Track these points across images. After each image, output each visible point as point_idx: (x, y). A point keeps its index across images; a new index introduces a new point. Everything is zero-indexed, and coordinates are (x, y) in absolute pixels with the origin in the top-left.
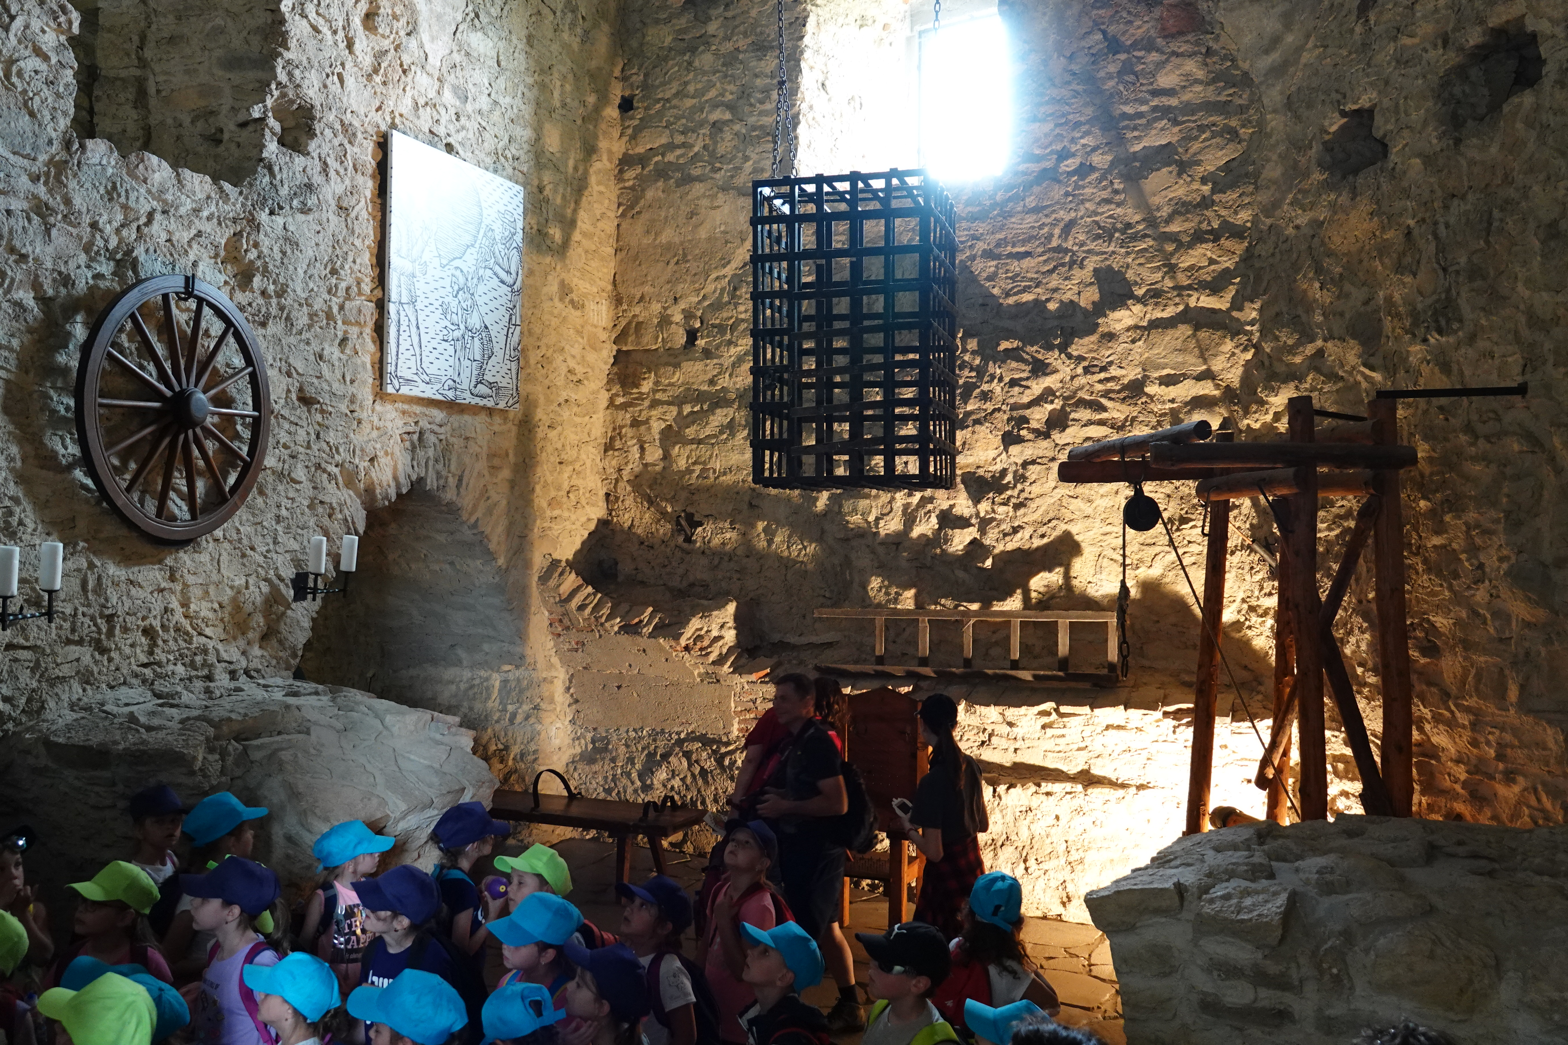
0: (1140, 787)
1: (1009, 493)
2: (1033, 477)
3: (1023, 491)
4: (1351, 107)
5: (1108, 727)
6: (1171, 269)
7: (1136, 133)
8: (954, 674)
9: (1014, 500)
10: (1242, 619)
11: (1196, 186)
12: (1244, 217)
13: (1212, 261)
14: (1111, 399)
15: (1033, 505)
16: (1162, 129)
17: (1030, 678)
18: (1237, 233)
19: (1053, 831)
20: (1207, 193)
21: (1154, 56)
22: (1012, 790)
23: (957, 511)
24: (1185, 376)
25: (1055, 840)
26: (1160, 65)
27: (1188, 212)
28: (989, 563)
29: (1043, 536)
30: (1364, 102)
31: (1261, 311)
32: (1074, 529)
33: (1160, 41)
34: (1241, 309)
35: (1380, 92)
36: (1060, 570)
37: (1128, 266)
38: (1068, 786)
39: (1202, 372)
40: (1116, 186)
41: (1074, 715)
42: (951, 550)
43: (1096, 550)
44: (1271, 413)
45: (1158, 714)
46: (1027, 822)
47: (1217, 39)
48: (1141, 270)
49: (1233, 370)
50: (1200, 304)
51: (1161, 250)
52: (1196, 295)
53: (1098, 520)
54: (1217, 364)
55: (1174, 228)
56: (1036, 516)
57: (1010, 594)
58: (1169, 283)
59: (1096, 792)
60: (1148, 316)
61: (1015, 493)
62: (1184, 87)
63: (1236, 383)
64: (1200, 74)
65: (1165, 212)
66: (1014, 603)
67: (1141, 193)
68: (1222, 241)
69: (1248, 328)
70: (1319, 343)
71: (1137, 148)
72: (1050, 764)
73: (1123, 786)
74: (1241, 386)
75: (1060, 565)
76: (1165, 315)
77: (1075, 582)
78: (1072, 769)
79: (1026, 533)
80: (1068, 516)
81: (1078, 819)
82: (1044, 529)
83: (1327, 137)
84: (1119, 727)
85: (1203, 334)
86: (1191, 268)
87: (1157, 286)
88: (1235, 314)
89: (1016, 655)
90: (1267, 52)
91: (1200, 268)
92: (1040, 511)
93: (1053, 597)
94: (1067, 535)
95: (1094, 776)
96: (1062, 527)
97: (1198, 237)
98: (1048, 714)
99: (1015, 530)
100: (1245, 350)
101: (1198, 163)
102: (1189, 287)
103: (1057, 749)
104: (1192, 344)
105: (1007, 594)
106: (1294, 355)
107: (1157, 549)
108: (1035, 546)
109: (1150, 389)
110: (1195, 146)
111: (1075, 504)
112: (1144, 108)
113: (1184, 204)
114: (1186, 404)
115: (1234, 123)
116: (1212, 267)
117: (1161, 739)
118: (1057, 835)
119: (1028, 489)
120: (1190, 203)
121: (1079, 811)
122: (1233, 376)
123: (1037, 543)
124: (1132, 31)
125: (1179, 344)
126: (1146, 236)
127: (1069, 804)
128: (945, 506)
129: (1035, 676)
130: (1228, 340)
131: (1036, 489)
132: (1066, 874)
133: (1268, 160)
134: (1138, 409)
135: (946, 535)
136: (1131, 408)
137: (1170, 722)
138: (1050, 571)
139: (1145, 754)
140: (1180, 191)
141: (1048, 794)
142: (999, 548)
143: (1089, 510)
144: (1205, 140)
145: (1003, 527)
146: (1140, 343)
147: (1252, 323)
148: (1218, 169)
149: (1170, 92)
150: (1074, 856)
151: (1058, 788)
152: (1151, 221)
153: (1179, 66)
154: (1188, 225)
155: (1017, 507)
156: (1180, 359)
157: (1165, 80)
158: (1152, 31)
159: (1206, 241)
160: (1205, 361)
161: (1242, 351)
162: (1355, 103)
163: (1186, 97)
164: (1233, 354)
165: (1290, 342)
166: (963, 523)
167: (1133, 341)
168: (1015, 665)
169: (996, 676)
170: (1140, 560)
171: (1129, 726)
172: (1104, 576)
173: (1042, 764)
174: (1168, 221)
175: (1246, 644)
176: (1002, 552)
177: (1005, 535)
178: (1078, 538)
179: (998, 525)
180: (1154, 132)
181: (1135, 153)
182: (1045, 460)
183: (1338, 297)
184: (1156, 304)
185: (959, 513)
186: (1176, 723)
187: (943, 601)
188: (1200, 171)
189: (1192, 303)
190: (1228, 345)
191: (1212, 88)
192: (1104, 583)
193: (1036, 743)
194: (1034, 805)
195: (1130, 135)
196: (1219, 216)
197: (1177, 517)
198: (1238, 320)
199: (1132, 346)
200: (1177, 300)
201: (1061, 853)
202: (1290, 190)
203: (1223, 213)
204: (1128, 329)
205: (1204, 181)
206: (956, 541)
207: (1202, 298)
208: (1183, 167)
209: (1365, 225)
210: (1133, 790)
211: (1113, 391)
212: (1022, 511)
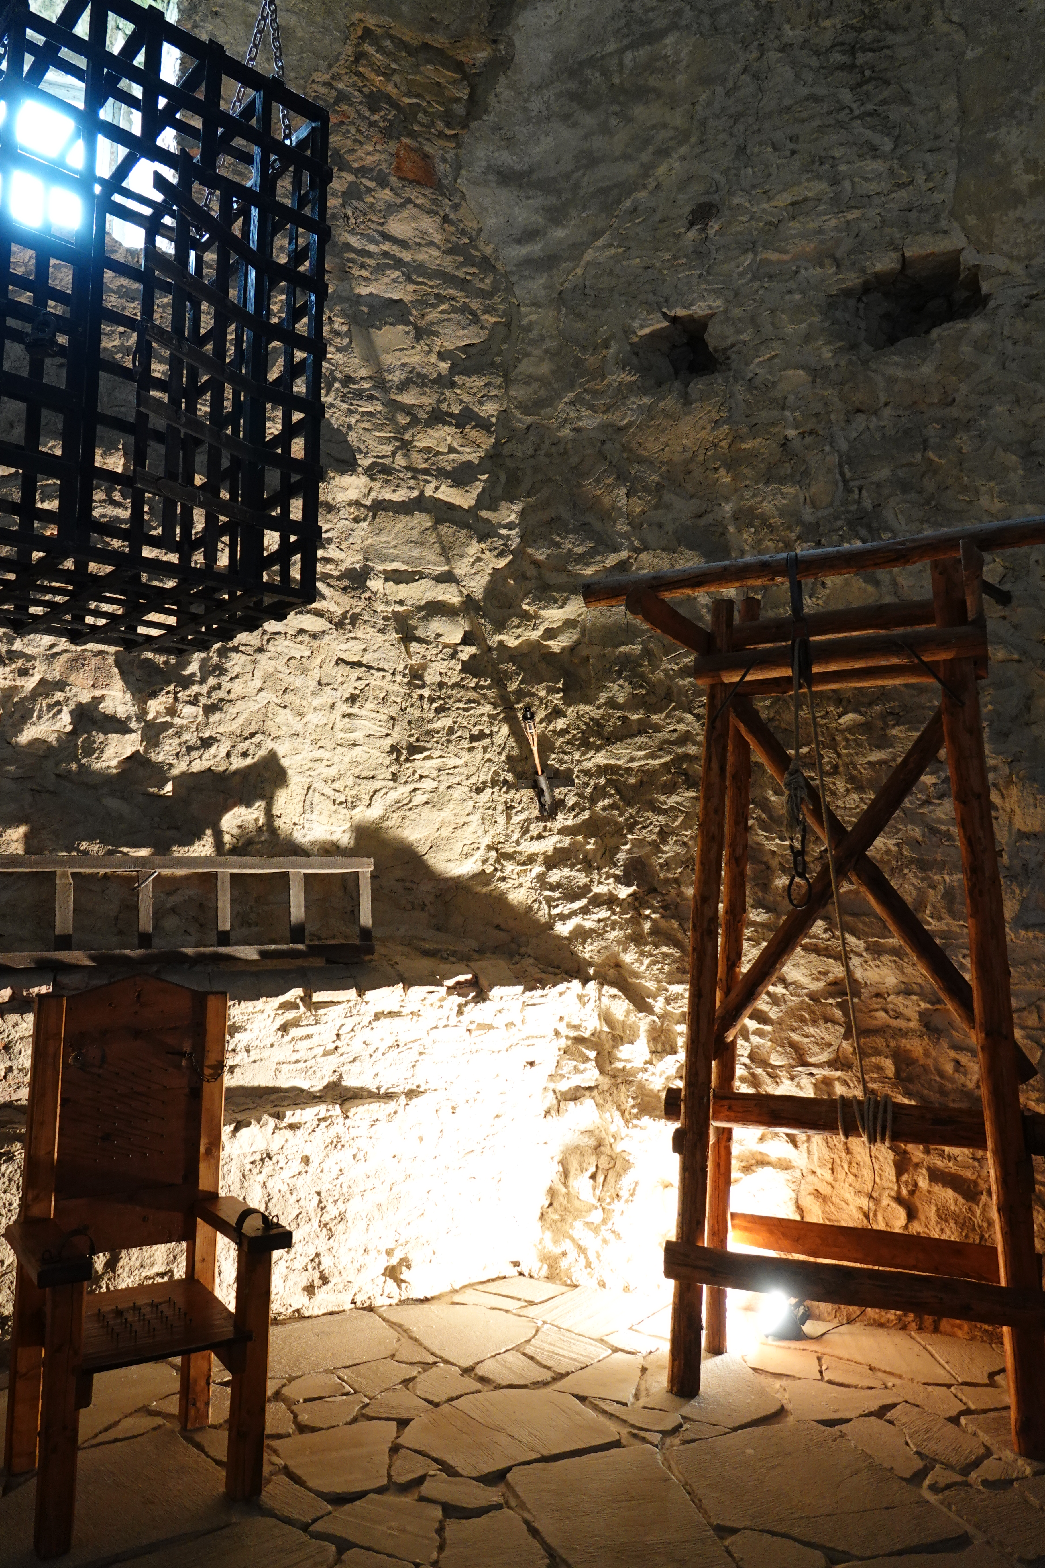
0: (411, 1094)
1: (195, 688)
2: (237, 670)
3: (219, 687)
4: (680, 312)
5: (377, 1016)
6: (405, 446)
7: (364, 273)
8: (127, 958)
9: (203, 701)
10: (489, 869)
11: (433, 358)
12: (489, 409)
13: (451, 450)
14: (328, 585)
15: (232, 710)
16: (395, 281)
17: (255, 957)
18: (483, 425)
19: (300, 1182)
20: (444, 372)
21: (386, 195)
22: (244, 1131)
23: (107, 707)
24: (421, 576)
25: (302, 1195)
26: (391, 209)
27: (424, 385)
28: (169, 787)
29: (245, 755)
30: (700, 309)
31: (522, 514)
32: (281, 749)
33: (393, 179)
34: (494, 509)
35: (727, 301)
36: (260, 804)
37: (350, 427)
38: (322, 1109)
39: (442, 574)
40: (336, 326)
41: (333, 1003)
42: (98, 766)
43: (305, 781)
44: (542, 629)
45: (442, 990)
46: (261, 1178)
47: (456, 207)
48: (366, 437)
49: (477, 578)
50: (438, 495)
51: (392, 419)
52: (434, 483)
53: (308, 741)
54: (461, 568)
55: (407, 398)
56: (235, 726)
57: (198, 836)
58: (400, 461)
59: (362, 1112)
60: (373, 494)
61: (204, 689)
62: (418, 244)
63: (478, 595)
64: (437, 238)
65: (396, 377)
66: (203, 848)
67: (370, 343)
68: (468, 429)
69: (504, 532)
70: (624, 554)
71: (364, 291)
72: (284, 1082)
73: (389, 1096)
74: (485, 598)
75: (262, 797)
76: (396, 497)
77: (278, 823)
78: (315, 1084)
79: (223, 748)
80: (274, 732)
81: (336, 1155)
82: (244, 746)
83: (635, 339)
84: (391, 1014)
85: (446, 529)
86: (427, 450)
87: (387, 461)
88: (484, 514)
89: (225, 924)
90: (519, 242)
91: (438, 453)
92: (240, 720)
93: (250, 842)
94: (272, 758)
95: (347, 1089)
96: (269, 745)
97: (437, 418)
98: (294, 1006)
99: (206, 743)
100: (501, 555)
101: (437, 334)
102: (426, 472)
103: (295, 1057)
104: (432, 538)
105: (192, 836)
106: (587, 564)
107: (377, 784)
108: (234, 767)
109: (375, 584)
110: (433, 315)
111: (283, 716)
112: (372, 248)
113: (419, 375)
114: (420, 609)
115: (475, 305)
116: (452, 456)
117: (441, 1024)
118: (306, 1187)
119: (226, 686)
120: (425, 376)
121: (337, 1143)
122: (477, 585)
123: (237, 763)
124: (360, 153)
125: (414, 535)
126: (372, 397)
127: (324, 1134)
128: (85, 697)
129: (262, 954)
130: (474, 542)
131: (237, 688)
132: (321, 1244)
133: (528, 355)
134: (362, 604)
135: (89, 742)
136: (354, 602)
137: (456, 1000)
138: (249, 805)
139: (416, 1047)
140: (414, 358)
141: (293, 1127)
142: (180, 767)
143: (298, 727)
144: (442, 312)
145: (186, 736)
146: (364, 524)
147: (510, 526)
148: (457, 348)
149: (402, 244)
150: (332, 1211)
151: (307, 1115)
152: (381, 384)
153: (415, 219)
154: (424, 400)
155: (210, 710)
156: (415, 553)
157: (397, 227)
158: (384, 166)
159: (450, 424)
160: (448, 561)
161: (497, 557)
162: (687, 307)
163: (422, 257)
164: (479, 559)
165: (579, 550)
166: (121, 726)
167: (357, 520)
168: (224, 939)
169: (200, 959)
170: (357, 797)
171: (405, 1011)
172: (314, 816)
173: (271, 1084)
174: (403, 387)
175: (500, 899)
176: (183, 774)
177: (190, 749)
178: (285, 762)
179: (178, 734)
180: (386, 280)
181: (360, 296)
182: (249, 650)
183: (656, 507)
184: (387, 481)
185: (110, 711)
186: (461, 1000)
187: (84, 845)
188: (438, 344)
189: (429, 492)
190: (474, 548)
191: (450, 258)
192: (314, 825)
193: (266, 1053)
194: (274, 1149)
195: (356, 272)
196: (462, 401)
197: (404, 744)
198: (487, 521)
199: (355, 526)
200: (412, 483)
201: (312, 1214)
202: (571, 386)
203: (467, 398)
204: (350, 504)
205: (441, 356)
206: (109, 752)
207: (443, 487)
208: (420, 334)
209: (703, 434)
210: (403, 1099)
211: (331, 576)
212: (215, 717)
